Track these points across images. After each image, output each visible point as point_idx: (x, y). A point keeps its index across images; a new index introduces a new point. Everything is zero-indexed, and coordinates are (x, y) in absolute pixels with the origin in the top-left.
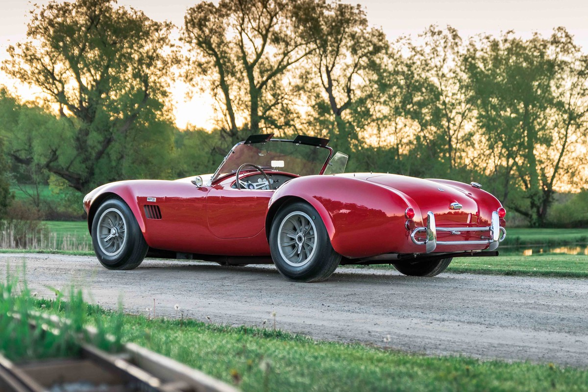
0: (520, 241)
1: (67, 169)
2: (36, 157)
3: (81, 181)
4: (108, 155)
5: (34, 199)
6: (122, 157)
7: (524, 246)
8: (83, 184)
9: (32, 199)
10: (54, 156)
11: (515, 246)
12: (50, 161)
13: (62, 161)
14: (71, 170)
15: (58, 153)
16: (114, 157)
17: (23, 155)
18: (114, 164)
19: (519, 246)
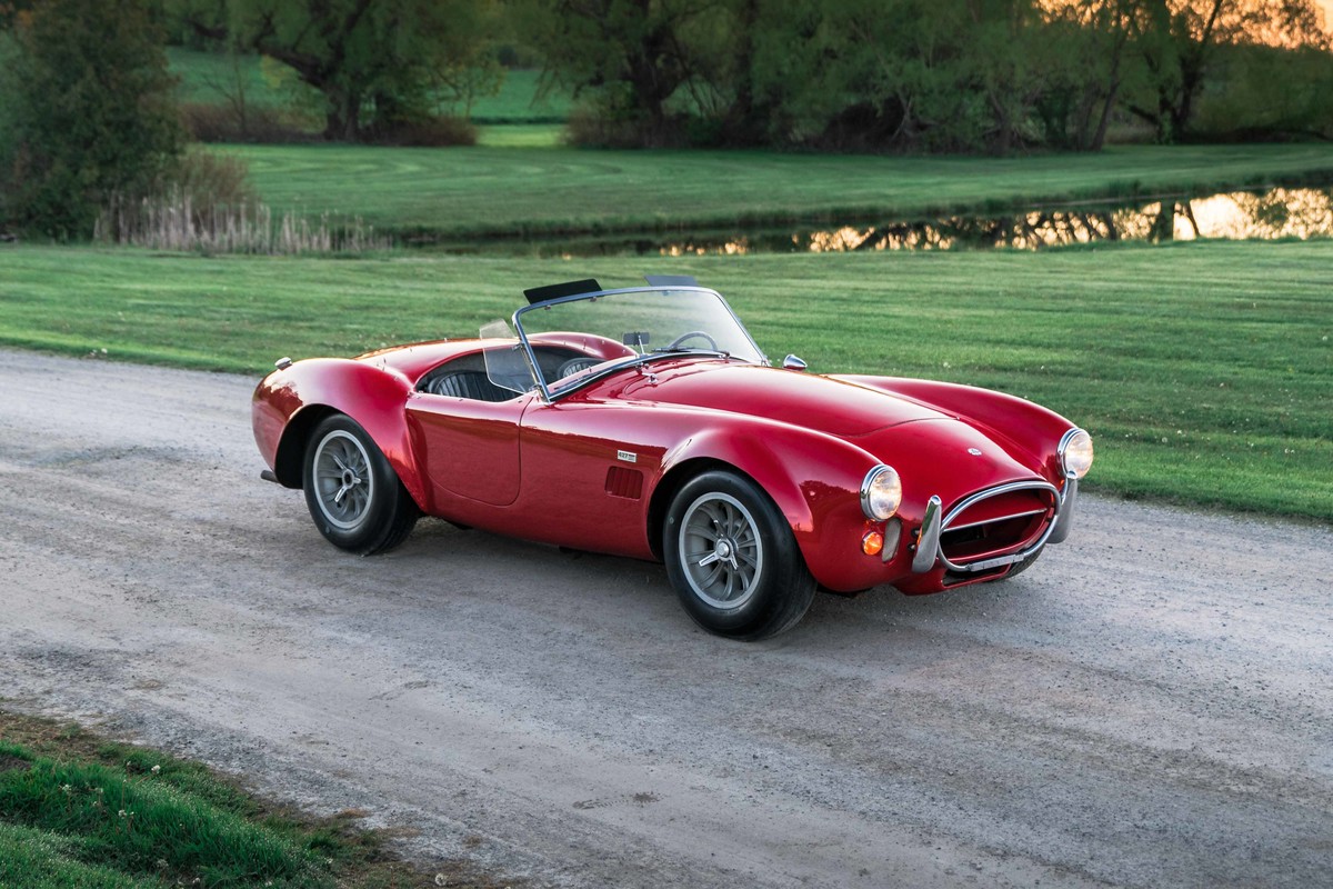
0: (1141, 187)
1: (294, 49)
2: (233, 28)
3: (320, 71)
4: (371, 21)
5: (234, 101)
6: (395, 22)
7: (1146, 197)
8: (324, 76)
9: (229, 101)
10: (268, 26)
11: (1131, 198)
12: (261, 36)
13: (284, 35)
14: (300, 50)
15: (274, 21)
16: (379, 24)
17: (209, 22)
18: (380, 36)
19: (1139, 198)
